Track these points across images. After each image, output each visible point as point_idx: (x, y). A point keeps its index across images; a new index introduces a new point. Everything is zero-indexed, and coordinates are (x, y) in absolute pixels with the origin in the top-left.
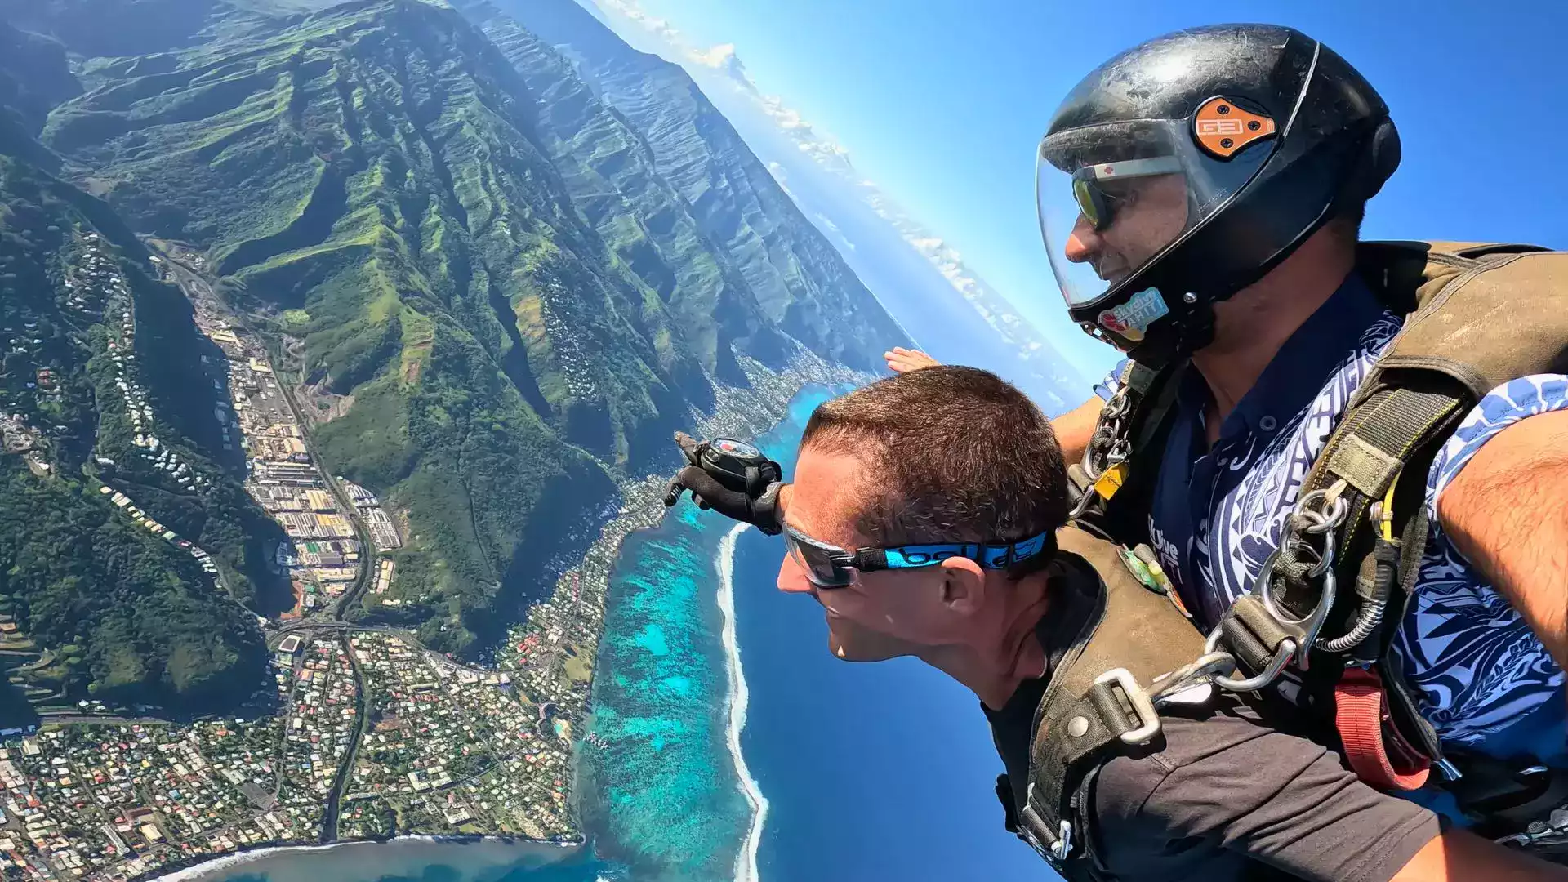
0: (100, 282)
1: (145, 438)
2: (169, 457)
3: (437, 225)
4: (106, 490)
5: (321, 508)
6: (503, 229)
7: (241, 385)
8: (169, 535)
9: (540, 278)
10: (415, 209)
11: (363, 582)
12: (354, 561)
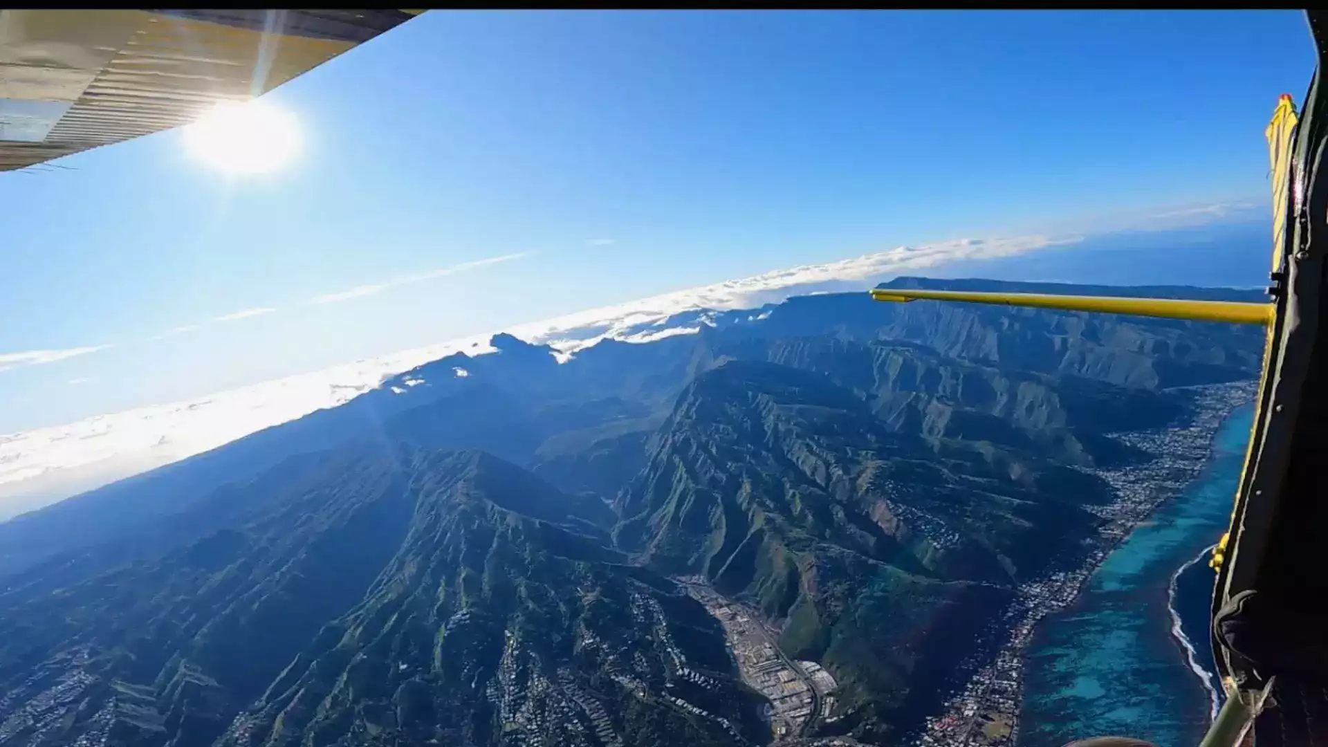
0: (646, 606)
1: (683, 670)
2: (695, 675)
3: (794, 495)
4: (673, 699)
5: (786, 680)
6: (837, 472)
7: (735, 632)
8: (704, 713)
9: (877, 486)
10: (777, 494)
11: (816, 712)
12: (808, 703)
